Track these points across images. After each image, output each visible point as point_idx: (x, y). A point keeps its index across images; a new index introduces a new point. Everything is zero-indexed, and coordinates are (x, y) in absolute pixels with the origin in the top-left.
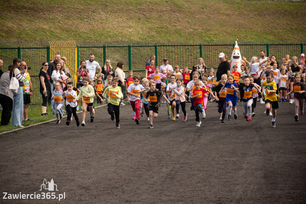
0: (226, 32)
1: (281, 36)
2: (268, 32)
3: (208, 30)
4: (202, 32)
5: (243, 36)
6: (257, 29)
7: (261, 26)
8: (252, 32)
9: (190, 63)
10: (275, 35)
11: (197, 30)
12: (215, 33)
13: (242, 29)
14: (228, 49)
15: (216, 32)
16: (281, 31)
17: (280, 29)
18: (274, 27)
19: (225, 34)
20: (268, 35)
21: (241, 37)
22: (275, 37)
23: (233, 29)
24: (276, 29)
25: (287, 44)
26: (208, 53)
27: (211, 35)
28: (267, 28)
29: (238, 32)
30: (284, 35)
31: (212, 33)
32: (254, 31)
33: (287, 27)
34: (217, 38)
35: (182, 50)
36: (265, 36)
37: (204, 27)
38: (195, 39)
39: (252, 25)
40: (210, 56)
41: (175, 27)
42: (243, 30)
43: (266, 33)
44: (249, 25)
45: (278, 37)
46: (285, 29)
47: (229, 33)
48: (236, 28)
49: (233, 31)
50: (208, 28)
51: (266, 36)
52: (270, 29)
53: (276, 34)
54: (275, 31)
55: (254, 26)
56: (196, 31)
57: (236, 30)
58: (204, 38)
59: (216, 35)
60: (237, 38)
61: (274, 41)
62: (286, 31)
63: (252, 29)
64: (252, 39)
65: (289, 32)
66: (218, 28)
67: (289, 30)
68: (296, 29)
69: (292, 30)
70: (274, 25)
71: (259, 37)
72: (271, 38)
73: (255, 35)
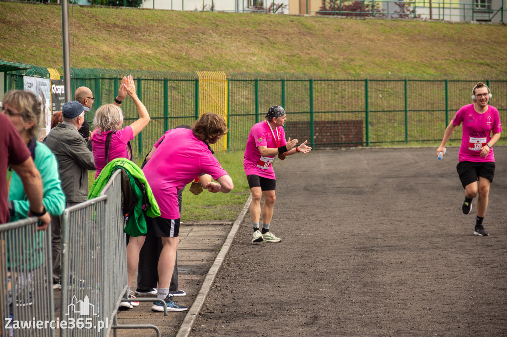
0: (374, 63)
1: (443, 69)
2: (426, 63)
3: (352, 60)
4: (344, 63)
6: (412, 60)
7: (417, 56)
8: (406, 63)
9: (336, 104)
10: (435, 68)
11: (337, 59)
12: (360, 65)
13: (392, 59)
14: (381, 86)
15: (362, 63)
16: (443, 62)
17: (442, 60)
18: (433, 57)
19: (372, 65)
20: (427, 67)
21: (394, 70)
22: (436, 70)
23: (382, 59)
24: (436, 60)
25: (453, 79)
26: (357, 90)
27: (356, 66)
28: (425, 59)
29: (389, 63)
30: (448, 67)
31: (357, 64)
32: (408, 62)
33: (450, 57)
34: (363, 70)
35: (323, 85)
36: (423, 69)
37: (345, 56)
38: (337, 72)
39: (404, 54)
40: (360, 94)
41: (309, 56)
42: (395, 60)
43: (424, 65)
44: (400, 53)
45: (441, 70)
47: (377, 65)
48: (385, 57)
49: (383, 62)
50: (351, 57)
51: (425, 68)
52: (429, 59)
53: (438, 66)
54: (436, 62)
55: (408, 55)
56: (336, 62)
57: (386, 61)
58: (347, 71)
60: (389, 71)
61: (436, 75)
62: (449, 63)
63: (405, 59)
64: (408, 73)
65: (453, 64)
66: (363, 58)
67: (452, 61)
68: (463, 60)
69: (456, 62)
70: (433, 55)
71: (416, 70)
72: (432, 71)
73: (411, 68)
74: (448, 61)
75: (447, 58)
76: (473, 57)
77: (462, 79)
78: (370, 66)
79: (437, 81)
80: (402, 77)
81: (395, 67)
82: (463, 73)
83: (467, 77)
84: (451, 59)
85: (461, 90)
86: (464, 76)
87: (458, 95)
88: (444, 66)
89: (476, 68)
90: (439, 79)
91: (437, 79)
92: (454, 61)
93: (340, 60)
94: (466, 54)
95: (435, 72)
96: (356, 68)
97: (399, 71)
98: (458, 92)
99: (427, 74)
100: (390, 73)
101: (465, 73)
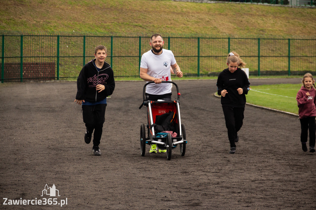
0: (63, 25)
1: (110, 29)
2: (98, 25)
3: (49, 23)
4: (43, 24)
5: (78, 28)
6: (89, 22)
7: (92, 20)
8: (85, 25)
9: (38, 51)
10: (104, 28)
12: (54, 26)
13: (76, 22)
14: (68, 40)
15: (56, 24)
17: (109, 23)
18: (103, 20)
19: (62, 26)
20: (99, 27)
21: (77, 29)
22: (105, 29)
23: (69, 22)
24: (106, 23)
25: (116, 36)
26: (52, 43)
27: (51, 26)
29: (73, 25)
30: (113, 28)
31: (52, 25)
32: (86, 24)
33: (114, 21)
34: (56, 29)
35: (29, 39)
37: (45, 20)
38: (39, 30)
39: (84, 18)
40: (54, 45)
41: (21, 19)
42: (78, 23)
43: (97, 26)
44: (81, 18)
45: (108, 29)
46: (113, 23)
47: (66, 26)
48: (71, 21)
49: (69, 24)
50: (48, 20)
51: (98, 28)
52: (100, 22)
53: (106, 27)
54: (105, 24)
55: (87, 19)
56: (39, 23)
57: (72, 23)
58: (46, 30)
59: (55, 26)
60: (74, 30)
61: (105, 33)
62: (114, 25)
63: (85, 22)
64: (86, 31)
65: (116, 26)
66: (57, 21)
67: (116, 24)
68: (123, 23)
69: (119, 24)
70: (103, 19)
71: (92, 29)
72: (102, 30)
73: (88, 28)
74: (114, 24)
75: (113, 22)
76: (130, 21)
77: (123, 36)
78: (61, 26)
79: (106, 37)
80: (82, 34)
81: (77, 28)
82: (123, 31)
83: (126, 35)
84: (115, 22)
85: (122, 43)
86: (124, 34)
87: (120, 47)
88: (110, 27)
89: (132, 29)
90: (107, 36)
91: (105, 35)
92: (117, 23)
93: (41, 23)
94: (126, 19)
95: (104, 31)
96: (51, 27)
97: (80, 30)
98: (120, 44)
99: (99, 32)
100: (74, 31)
101: (125, 31)
